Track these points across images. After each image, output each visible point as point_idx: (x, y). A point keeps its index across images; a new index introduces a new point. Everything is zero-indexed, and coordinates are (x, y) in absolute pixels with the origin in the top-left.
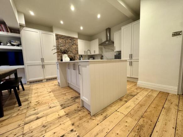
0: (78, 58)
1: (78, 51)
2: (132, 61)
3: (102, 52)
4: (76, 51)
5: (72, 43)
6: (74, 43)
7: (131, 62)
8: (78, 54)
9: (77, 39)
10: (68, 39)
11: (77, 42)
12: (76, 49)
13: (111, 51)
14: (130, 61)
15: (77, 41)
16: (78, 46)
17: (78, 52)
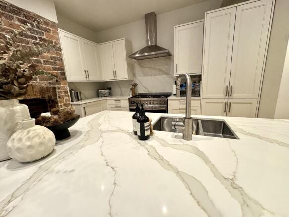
0: (66, 92)
1: (63, 69)
2: (229, 101)
3: (134, 75)
4: (54, 69)
5: (36, 38)
6: (41, 39)
7: (230, 103)
8: (65, 79)
9: (53, 25)
10: (12, 18)
11: (58, 39)
12: (54, 63)
13: (159, 75)
14: (226, 101)
15: (57, 33)
16: (60, 54)
17: (64, 74)
